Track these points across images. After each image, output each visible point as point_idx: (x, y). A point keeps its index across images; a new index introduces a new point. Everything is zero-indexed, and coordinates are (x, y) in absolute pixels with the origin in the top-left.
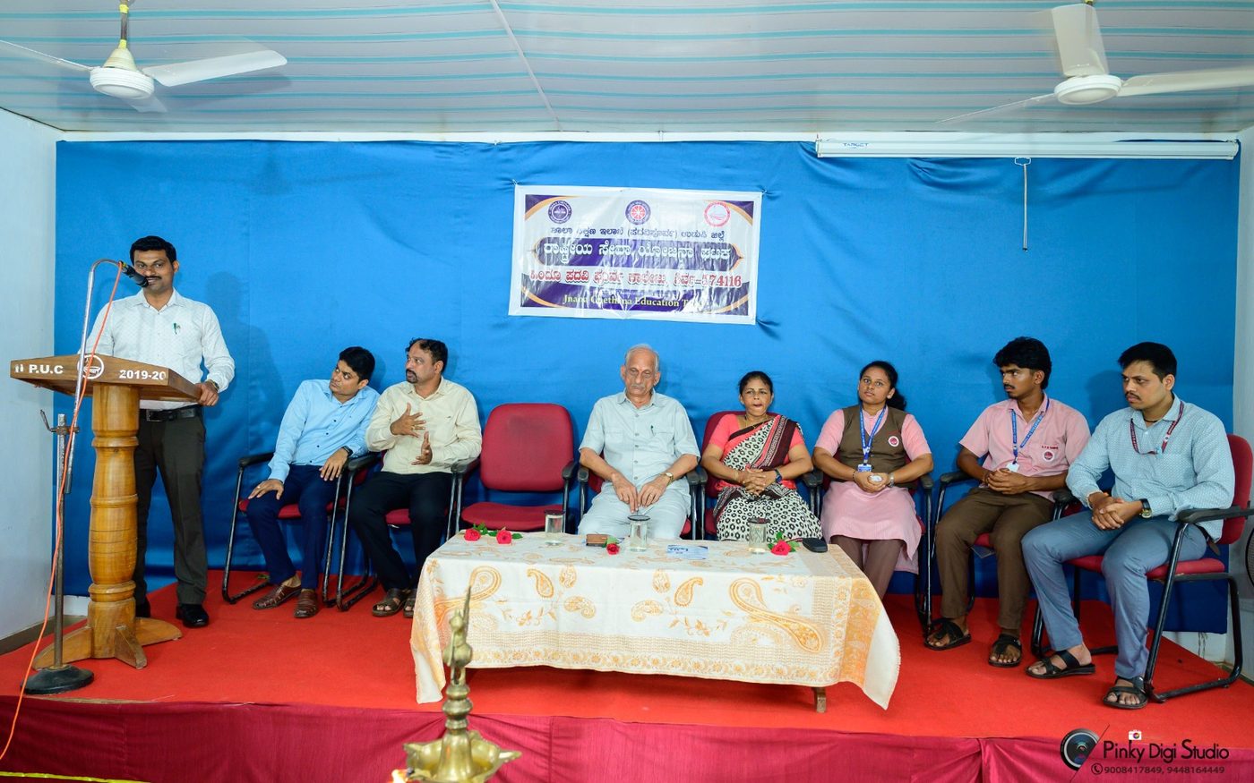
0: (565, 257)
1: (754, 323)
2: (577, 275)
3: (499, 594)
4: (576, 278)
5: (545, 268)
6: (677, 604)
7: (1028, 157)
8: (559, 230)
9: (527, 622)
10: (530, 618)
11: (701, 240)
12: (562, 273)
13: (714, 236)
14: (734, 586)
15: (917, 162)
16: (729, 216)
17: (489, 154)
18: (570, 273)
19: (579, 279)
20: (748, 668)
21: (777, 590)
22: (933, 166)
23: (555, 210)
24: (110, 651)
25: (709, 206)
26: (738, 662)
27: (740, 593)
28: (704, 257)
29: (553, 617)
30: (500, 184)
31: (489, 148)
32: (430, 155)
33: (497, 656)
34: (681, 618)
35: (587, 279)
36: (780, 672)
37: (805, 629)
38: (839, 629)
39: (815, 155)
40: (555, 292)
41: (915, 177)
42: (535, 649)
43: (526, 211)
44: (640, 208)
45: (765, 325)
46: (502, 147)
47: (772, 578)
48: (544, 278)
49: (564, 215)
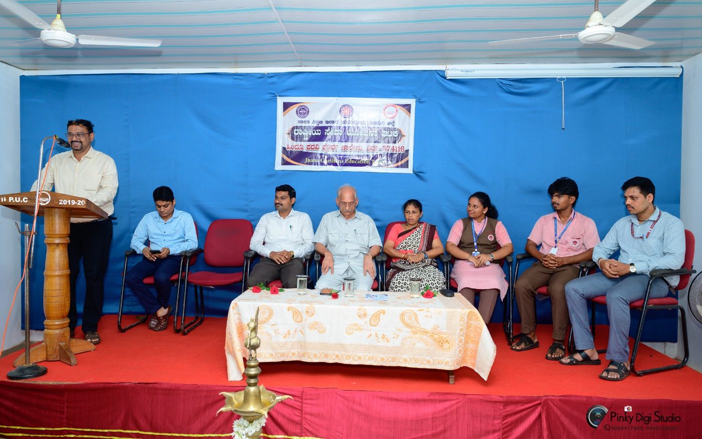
0: (306, 137)
1: (412, 172)
2: (313, 147)
3: (272, 321)
4: (312, 149)
5: (295, 143)
6: (371, 325)
7: (564, 77)
8: (302, 122)
9: (288, 336)
10: (289, 334)
11: (382, 126)
12: (304, 146)
13: (389, 124)
14: (402, 315)
15: (502, 81)
16: (397, 112)
17: (262, 80)
18: (309, 146)
19: (314, 149)
20: (411, 360)
21: (426, 316)
22: (510, 83)
23: (300, 110)
24: (57, 357)
25: (386, 107)
26: (405, 357)
27: (406, 318)
28: (384, 136)
29: (302, 334)
30: (269, 96)
31: (262, 76)
32: (230, 81)
33: (272, 355)
34: (373, 333)
35: (318, 149)
36: (429, 362)
37: (442, 338)
38: (461, 337)
39: (445, 78)
40: (300, 157)
41: (501, 89)
42: (292, 351)
43: (283, 112)
44: (348, 109)
45: (417, 174)
46: (269, 75)
47: (423, 310)
48: (294, 149)
49: (305, 113)
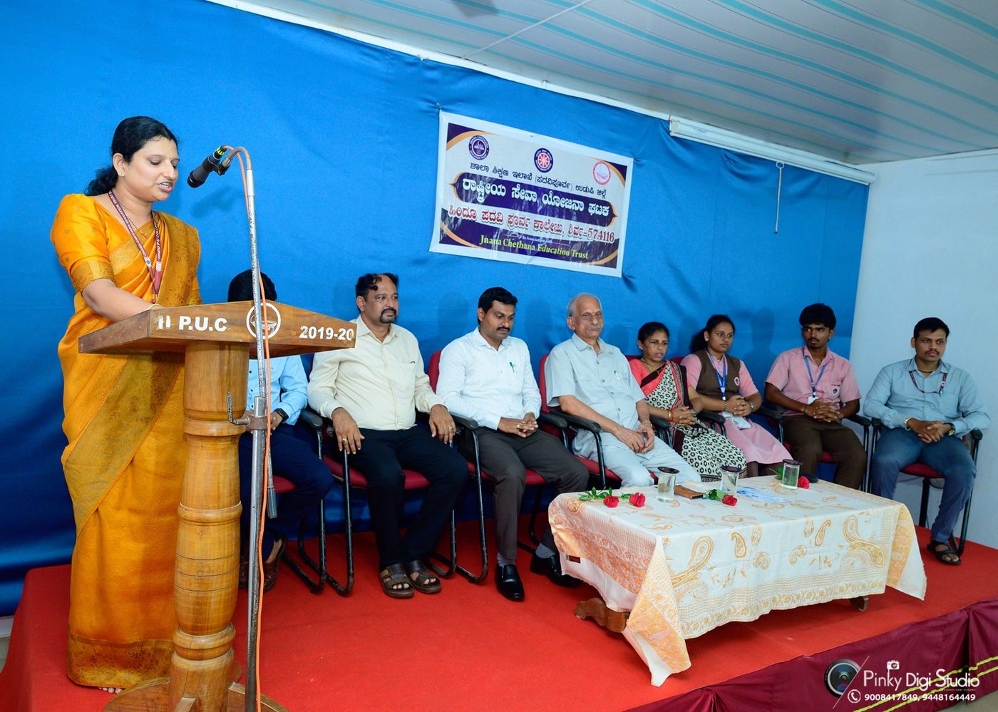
0: (481, 195)
1: (620, 276)
2: (492, 216)
3: (711, 562)
4: (491, 219)
5: (464, 205)
6: (816, 545)
7: (783, 163)
8: (478, 167)
10: (729, 579)
11: (588, 195)
12: (479, 212)
13: (599, 192)
14: (846, 524)
15: (728, 154)
16: (610, 177)
17: (414, 69)
18: (486, 213)
19: (494, 220)
21: (866, 521)
22: (736, 159)
23: (475, 144)
25: (597, 164)
26: (842, 584)
27: (848, 528)
28: (591, 212)
29: (743, 575)
30: (424, 106)
31: (415, 62)
34: (817, 556)
35: (501, 221)
37: (877, 549)
39: (668, 132)
40: (471, 231)
41: (725, 166)
42: (728, 608)
43: (448, 140)
44: (546, 156)
45: (626, 279)
46: (427, 64)
47: (864, 513)
48: (462, 215)
49: (482, 152)
